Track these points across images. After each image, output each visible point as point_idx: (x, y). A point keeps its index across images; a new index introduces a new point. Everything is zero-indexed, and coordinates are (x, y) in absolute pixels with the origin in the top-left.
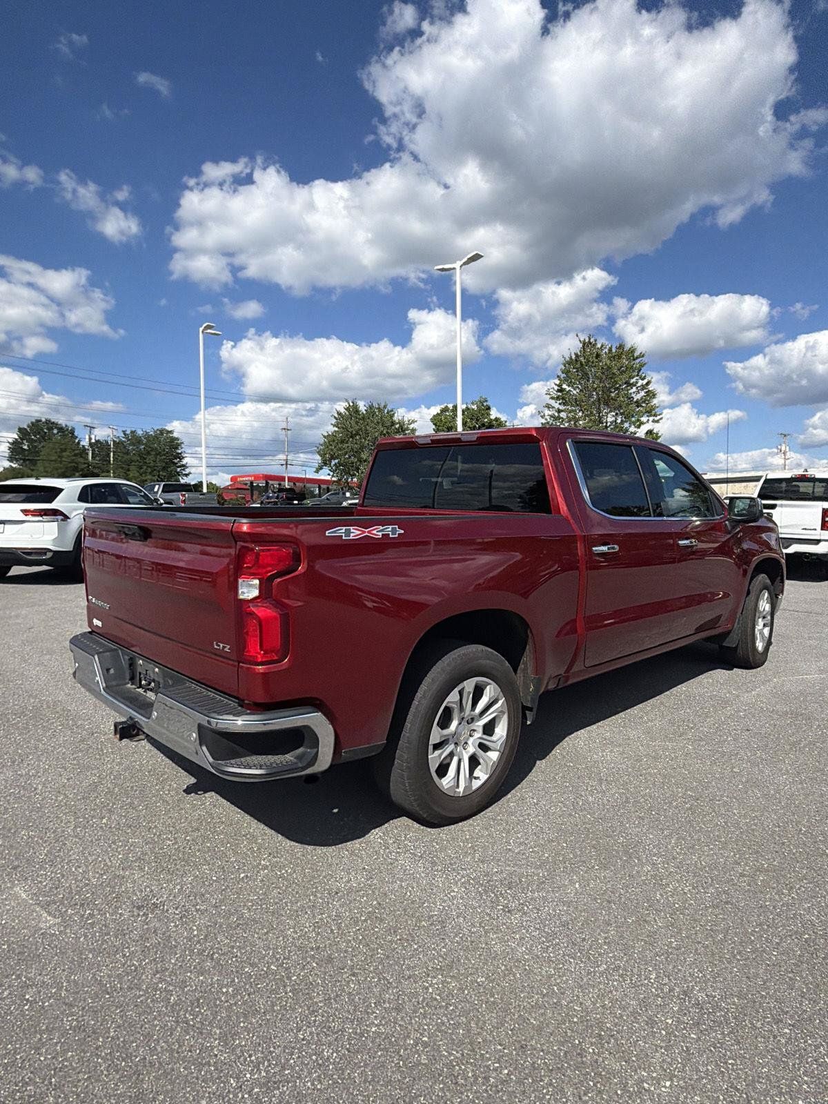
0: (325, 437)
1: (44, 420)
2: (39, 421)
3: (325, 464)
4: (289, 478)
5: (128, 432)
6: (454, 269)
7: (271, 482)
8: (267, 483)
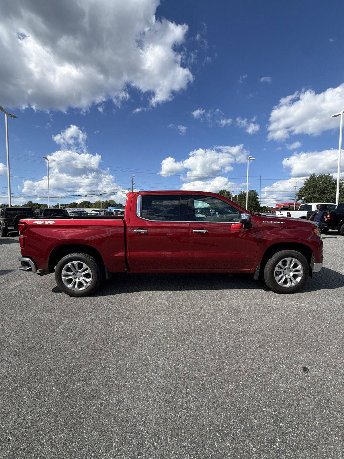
0: (300, 189)
1: (223, 190)
2: (221, 191)
3: (300, 199)
4: (295, 204)
5: (242, 192)
6: (340, 114)
7: (291, 206)
8: (290, 206)
